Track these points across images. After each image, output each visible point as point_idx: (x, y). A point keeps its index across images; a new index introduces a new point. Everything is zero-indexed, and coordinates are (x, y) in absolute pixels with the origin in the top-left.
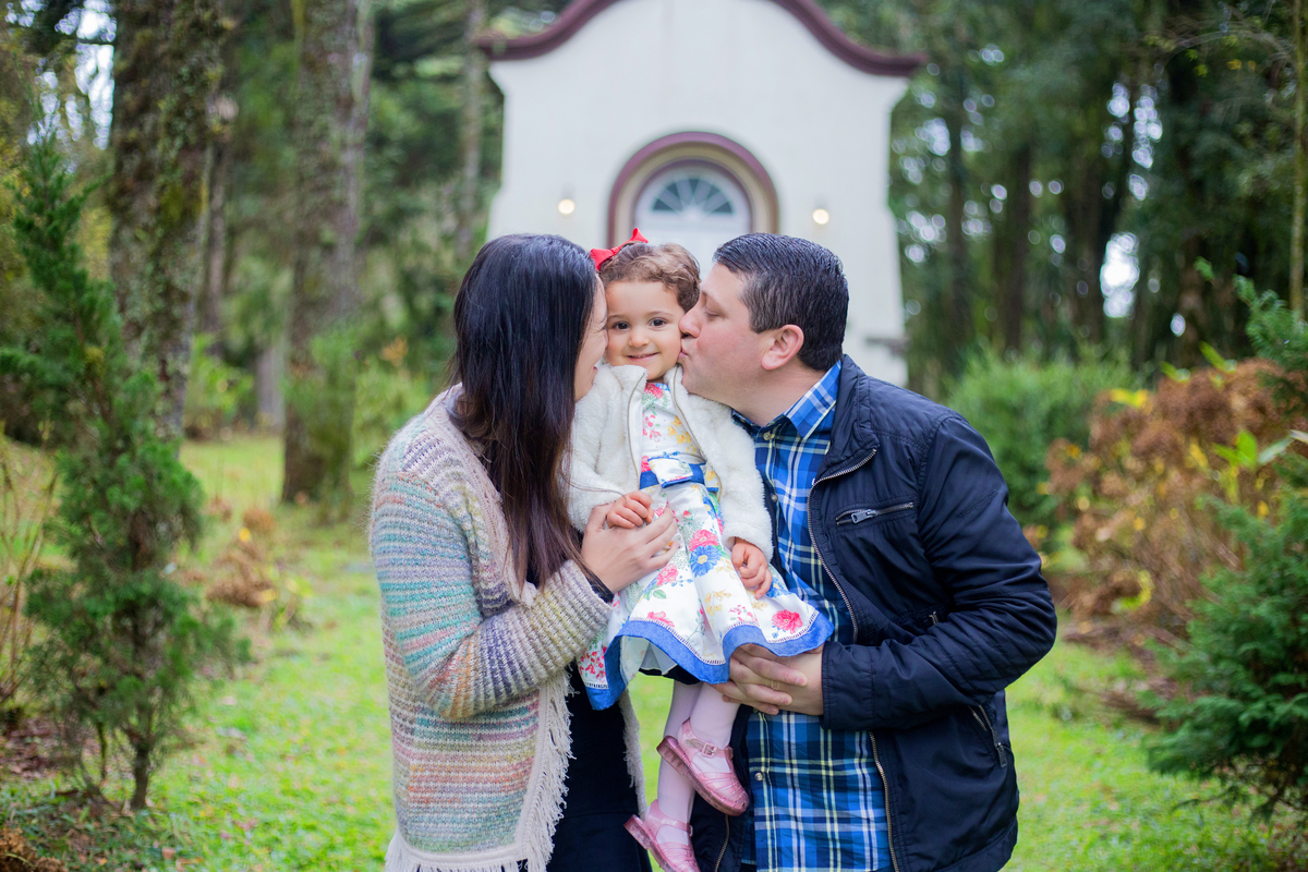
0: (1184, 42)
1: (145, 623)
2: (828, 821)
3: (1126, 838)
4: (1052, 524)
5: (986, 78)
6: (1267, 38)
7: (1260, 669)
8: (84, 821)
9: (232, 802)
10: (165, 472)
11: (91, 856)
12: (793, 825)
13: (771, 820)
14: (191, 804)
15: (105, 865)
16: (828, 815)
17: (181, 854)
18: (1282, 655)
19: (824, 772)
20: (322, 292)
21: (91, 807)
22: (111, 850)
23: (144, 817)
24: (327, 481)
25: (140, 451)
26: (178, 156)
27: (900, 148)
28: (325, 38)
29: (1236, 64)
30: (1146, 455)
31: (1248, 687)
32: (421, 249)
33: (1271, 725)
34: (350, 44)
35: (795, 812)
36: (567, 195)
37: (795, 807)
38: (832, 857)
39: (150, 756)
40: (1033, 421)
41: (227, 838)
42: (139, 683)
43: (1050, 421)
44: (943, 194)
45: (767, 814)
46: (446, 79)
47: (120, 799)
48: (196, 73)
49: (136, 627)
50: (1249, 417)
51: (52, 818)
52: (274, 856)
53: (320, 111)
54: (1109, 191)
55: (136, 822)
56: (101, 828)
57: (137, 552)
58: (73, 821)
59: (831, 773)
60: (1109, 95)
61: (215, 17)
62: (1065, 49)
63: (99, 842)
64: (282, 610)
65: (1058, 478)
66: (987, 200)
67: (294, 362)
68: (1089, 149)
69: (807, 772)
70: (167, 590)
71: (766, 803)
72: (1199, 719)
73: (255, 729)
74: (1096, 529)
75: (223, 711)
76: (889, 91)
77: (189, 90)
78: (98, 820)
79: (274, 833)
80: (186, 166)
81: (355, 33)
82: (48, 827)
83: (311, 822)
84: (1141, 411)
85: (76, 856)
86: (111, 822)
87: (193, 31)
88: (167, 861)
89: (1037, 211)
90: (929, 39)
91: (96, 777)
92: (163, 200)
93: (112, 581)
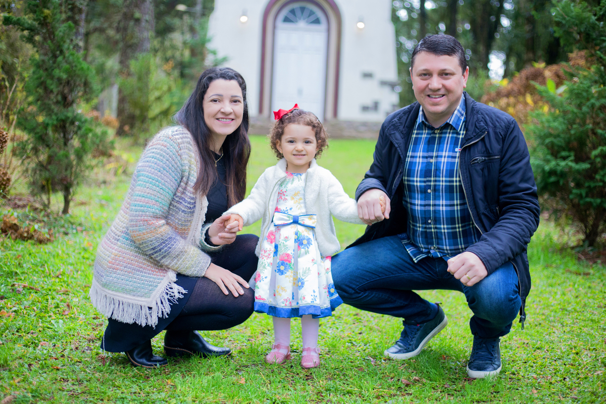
1: (69, 133)
8: (42, 217)
17: (85, 230)
20: (135, 41)
22: (54, 228)
23: (68, 217)
25: (67, 56)
36: (244, 14)
39: (71, 190)
49: (65, 134)
55: (64, 219)
56: (50, 220)
57: (66, 101)
78: (48, 217)
88: (79, 232)
93: (55, 110)
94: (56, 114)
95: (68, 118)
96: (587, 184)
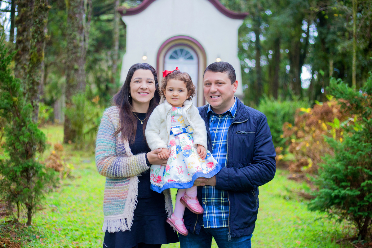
0: (321, 9)
1: (30, 174)
2: (222, 213)
3: (303, 230)
4: (284, 146)
5: (266, 19)
6: (345, 7)
7: (338, 181)
8: (14, 229)
9: (55, 224)
10: (35, 132)
11: (16, 238)
12: (213, 215)
13: (207, 214)
14: (43, 224)
15: (20, 240)
16: (222, 212)
17: (41, 237)
18: (343, 177)
19: (221, 201)
20: (75, 83)
21: (16, 225)
22: (22, 236)
23: (31, 227)
24: (77, 137)
25: (28, 126)
26: (36, 44)
27: (241, 39)
28: (75, 10)
29: (336, 15)
30: (309, 125)
31: (334, 186)
32: (102, 70)
33: (340, 197)
34: (82, 11)
35: (214, 211)
36: (145, 55)
37: (214, 210)
38: (223, 223)
39: (32, 211)
40: (279, 118)
41: (54, 233)
42: (29, 190)
43: (284, 117)
44: (254, 53)
45: (206, 212)
46: (109, 21)
47: (23, 223)
48: (41, 21)
49: (27, 175)
50: (338, 114)
51: (5, 228)
52: (67, 237)
53: (74, 31)
54: (302, 51)
55: (28, 229)
56: (19, 230)
57: (28, 154)
58: (11, 229)
59: (223, 201)
60: (302, 24)
61: (46, 5)
62: (288, 11)
63: (18, 234)
64: (66, 173)
65: (286, 133)
66: (267, 55)
67: (67, 103)
68: (296, 39)
69: (217, 201)
70: (36, 164)
71: (206, 210)
72: (321, 195)
73: (60, 205)
74: (296, 147)
75: (50, 200)
76: (238, 23)
77: (39, 25)
78: (18, 228)
79: (66, 232)
80: (38, 47)
81: (84, 8)
82: (4, 230)
83: (76, 229)
84: (309, 114)
85: (12, 238)
86: (21, 229)
87: (40, 9)
88: (37, 239)
89: (282, 58)
90: (250, 8)
91: (16, 217)
92: (32, 56)
93: (21, 162)
94: (22, 164)
95: (29, 166)
96: (358, 204)
